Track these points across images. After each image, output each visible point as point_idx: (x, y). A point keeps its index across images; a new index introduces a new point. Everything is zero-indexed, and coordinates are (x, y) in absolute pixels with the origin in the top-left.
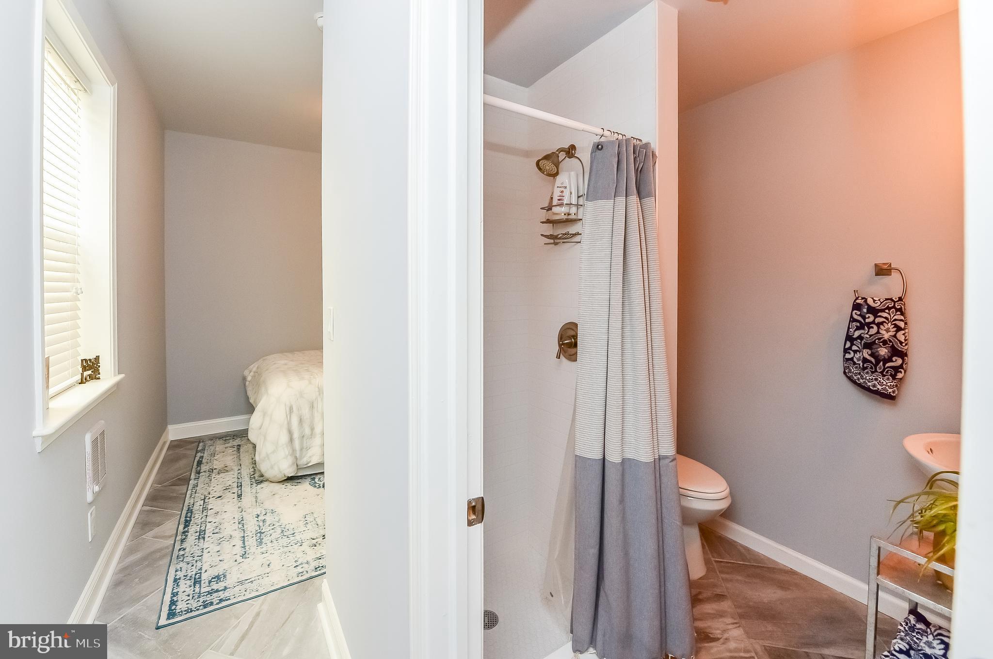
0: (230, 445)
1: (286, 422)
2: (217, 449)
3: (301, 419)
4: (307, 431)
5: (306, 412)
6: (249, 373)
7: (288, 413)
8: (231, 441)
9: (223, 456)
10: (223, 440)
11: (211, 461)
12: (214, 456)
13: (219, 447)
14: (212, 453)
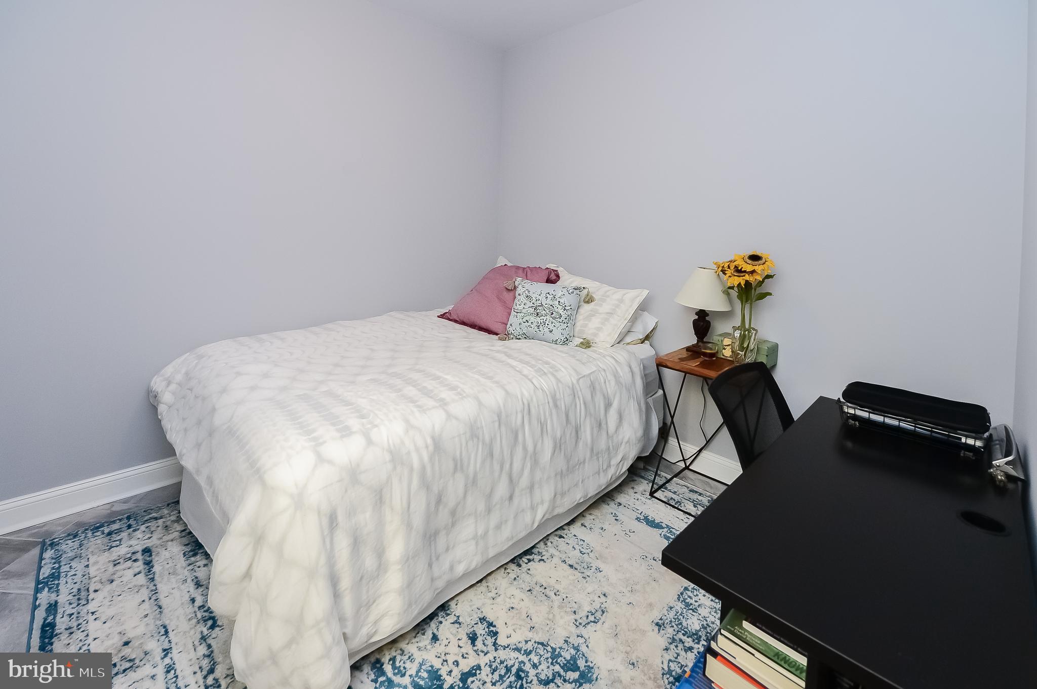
0: (123, 550)
2: (92, 571)
3: (355, 539)
4: (369, 562)
5: (366, 518)
6: (164, 383)
7: (325, 534)
8: (124, 535)
9: (109, 598)
10: (103, 534)
11: (79, 625)
12: (88, 600)
13: (96, 563)
14: (79, 590)
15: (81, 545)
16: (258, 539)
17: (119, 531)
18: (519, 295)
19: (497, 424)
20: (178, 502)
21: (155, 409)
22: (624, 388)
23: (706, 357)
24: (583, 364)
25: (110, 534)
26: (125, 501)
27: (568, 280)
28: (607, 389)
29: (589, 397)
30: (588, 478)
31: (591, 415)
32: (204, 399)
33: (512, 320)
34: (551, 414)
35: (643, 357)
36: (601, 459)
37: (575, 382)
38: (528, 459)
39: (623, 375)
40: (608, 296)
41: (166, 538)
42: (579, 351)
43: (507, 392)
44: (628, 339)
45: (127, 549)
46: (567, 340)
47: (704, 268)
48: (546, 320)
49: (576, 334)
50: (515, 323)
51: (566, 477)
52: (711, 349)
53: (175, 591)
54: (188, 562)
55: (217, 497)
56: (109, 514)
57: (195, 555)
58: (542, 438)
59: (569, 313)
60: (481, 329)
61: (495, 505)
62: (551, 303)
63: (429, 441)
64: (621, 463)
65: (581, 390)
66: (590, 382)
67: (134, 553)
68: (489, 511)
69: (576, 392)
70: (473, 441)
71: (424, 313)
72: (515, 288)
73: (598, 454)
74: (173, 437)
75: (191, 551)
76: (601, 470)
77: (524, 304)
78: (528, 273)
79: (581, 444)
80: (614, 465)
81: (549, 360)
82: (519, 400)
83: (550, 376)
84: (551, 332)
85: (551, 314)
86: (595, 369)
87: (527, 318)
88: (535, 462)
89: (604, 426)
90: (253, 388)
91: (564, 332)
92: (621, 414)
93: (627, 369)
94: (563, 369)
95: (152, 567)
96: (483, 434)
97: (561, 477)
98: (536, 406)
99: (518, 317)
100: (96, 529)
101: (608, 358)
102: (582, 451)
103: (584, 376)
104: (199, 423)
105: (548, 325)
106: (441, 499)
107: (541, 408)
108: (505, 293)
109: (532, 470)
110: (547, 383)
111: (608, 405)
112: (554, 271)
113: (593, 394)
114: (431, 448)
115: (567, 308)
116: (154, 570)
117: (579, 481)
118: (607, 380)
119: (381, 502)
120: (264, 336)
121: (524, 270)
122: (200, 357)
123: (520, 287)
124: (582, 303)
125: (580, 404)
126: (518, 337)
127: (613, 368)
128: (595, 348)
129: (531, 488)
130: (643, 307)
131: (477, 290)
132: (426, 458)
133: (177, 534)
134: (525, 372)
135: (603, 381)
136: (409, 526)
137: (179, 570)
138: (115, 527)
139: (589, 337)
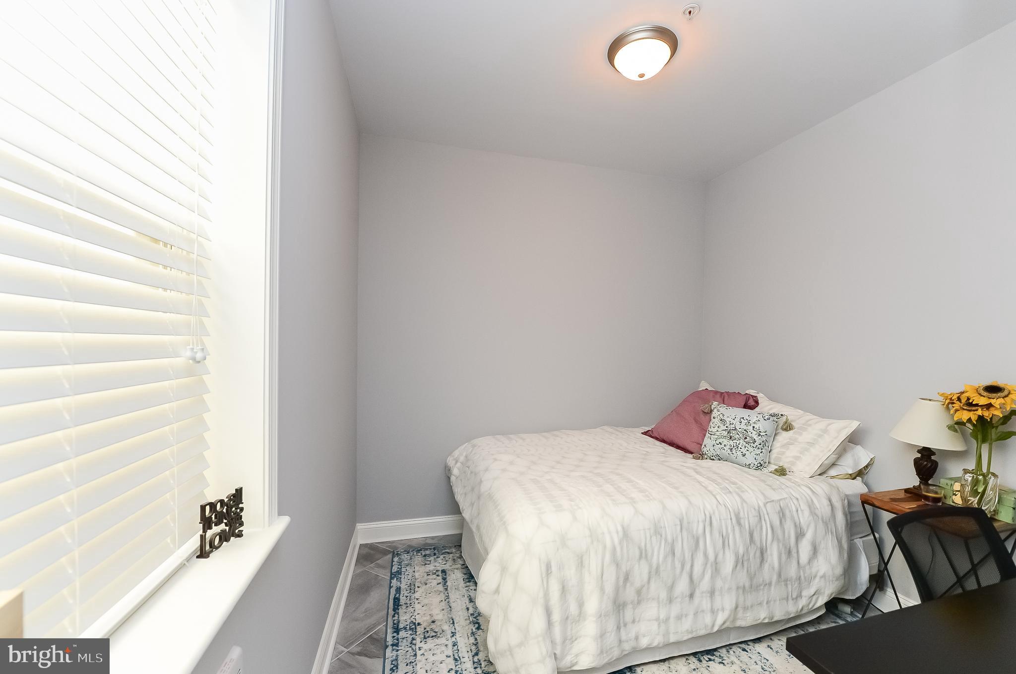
0: (431, 567)
1: (541, 594)
2: (416, 575)
3: (563, 588)
4: (573, 609)
5: (571, 573)
6: (454, 462)
7: (543, 576)
8: (432, 558)
9: (425, 594)
10: (422, 555)
11: (411, 603)
12: (415, 591)
13: (419, 571)
14: (410, 584)
15: (411, 559)
16: (504, 569)
17: (429, 555)
18: (714, 418)
19: (679, 528)
20: (460, 546)
21: (449, 478)
22: (820, 521)
23: (929, 501)
24: (774, 489)
25: (425, 556)
26: (433, 538)
27: (766, 406)
28: (799, 519)
29: (777, 522)
30: (775, 601)
31: (778, 540)
32: (476, 474)
33: (707, 441)
34: (734, 530)
35: (848, 493)
36: (790, 587)
37: (761, 505)
38: (709, 565)
39: (820, 508)
40: (810, 425)
41: (454, 567)
42: (772, 477)
43: (690, 502)
44: (833, 472)
45: (434, 567)
46: (761, 466)
47: (930, 400)
48: (739, 444)
49: (772, 461)
50: (708, 443)
51: (749, 594)
52: (936, 493)
53: (458, 600)
54: (465, 585)
55: (482, 538)
56: (424, 544)
57: (469, 582)
58: (724, 550)
59: (764, 438)
60: (678, 447)
61: (676, 598)
62: (745, 428)
63: (620, 529)
64: (815, 596)
65: (768, 514)
66: (779, 508)
67: (437, 571)
68: (670, 600)
69: (762, 514)
70: (656, 536)
71: (630, 429)
72: (711, 411)
73: (786, 580)
74: (459, 498)
75: (467, 579)
76: (790, 597)
77: (718, 427)
78: (726, 398)
79: (766, 566)
80: (805, 597)
81: (737, 481)
82: (701, 512)
83: (735, 495)
84: (744, 455)
85: (745, 439)
86: (785, 496)
87: (720, 441)
88: (716, 570)
89: (794, 554)
90: (504, 470)
91: (757, 457)
92: (815, 546)
93: (826, 502)
94: (750, 491)
95: (447, 582)
96: (666, 532)
97: (743, 591)
98: (718, 520)
99: (712, 438)
100: (418, 551)
101: (803, 487)
102: (768, 573)
103: (773, 501)
104: (473, 489)
105: (741, 448)
106: (628, 578)
107: (723, 522)
108: (702, 416)
109: (713, 577)
110: (732, 501)
111: (800, 535)
112: (753, 396)
113: (783, 520)
114: (621, 534)
115: (761, 434)
116: (447, 584)
117: (763, 601)
118: (799, 509)
119: (582, 565)
120: (511, 436)
121: (721, 395)
122: (474, 446)
123: (715, 410)
124: (780, 431)
125: (766, 526)
126: (712, 458)
127: (809, 499)
128: (790, 477)
129: (712, 593)
130: (854, 439)
131: (677, 412)
132: (616, 541)
133: (459, 566)
134: (710, 488)
135: (794, 509)
136: (602, 590)
137: (461, 588)
138: (428, 552)
139: (786, 466)
